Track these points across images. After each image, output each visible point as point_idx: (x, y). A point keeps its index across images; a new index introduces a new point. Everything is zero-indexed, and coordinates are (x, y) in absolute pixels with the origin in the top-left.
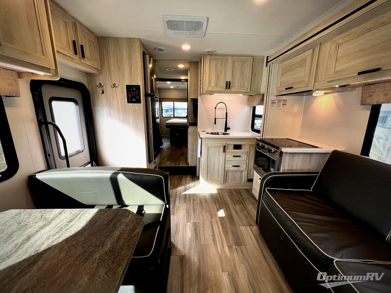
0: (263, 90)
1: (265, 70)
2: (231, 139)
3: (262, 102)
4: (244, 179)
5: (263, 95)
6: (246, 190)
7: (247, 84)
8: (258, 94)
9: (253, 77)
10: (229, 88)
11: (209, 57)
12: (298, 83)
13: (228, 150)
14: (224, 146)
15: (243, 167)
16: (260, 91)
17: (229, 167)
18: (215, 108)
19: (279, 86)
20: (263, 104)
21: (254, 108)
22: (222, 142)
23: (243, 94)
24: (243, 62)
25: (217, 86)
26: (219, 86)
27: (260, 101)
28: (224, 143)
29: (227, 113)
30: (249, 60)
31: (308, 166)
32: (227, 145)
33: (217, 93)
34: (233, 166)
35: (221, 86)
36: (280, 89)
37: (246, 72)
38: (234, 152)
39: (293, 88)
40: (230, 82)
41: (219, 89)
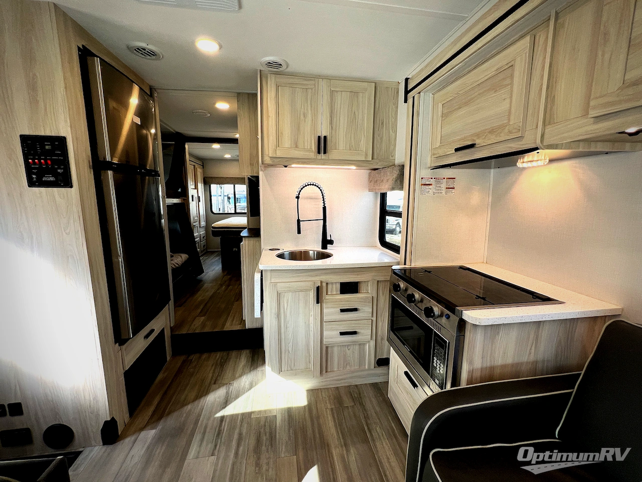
0: (400, 155)
1: (404, 109)
2: (332, 270)
3: (399, 183)
4: (370, 359)
5: (402, 167)
6: (375, 386)
7: (365, 145)
8: (391, 166)
9: (376, 129)
10: (325, 153)
11: (273, 80)
12: (490, 132)
13: (327, 297)
14: (318, 288)
15: (365, 333)
16: (393, 158)
17: (332, 335)
18: (298, 197)
19: (438, 144)
20: (401, 188)
21: (383, 196)
22: (313, 279)
23: (358, 166)
24: (355, 94)
25: (297, 147)
26: (300, 145)
27: (396, 181)
28: (317, 280)
29: (324, 208)
30: (366, 90)
31: (532, 354)
32: (324, 285)
33: (298, 163)
34: (342, 334)
35: (306, 147)
36: (441, 152)
37: (360, 116)
38: (341, 300)
39: (477, 146)
40: (325, 137)
41: (302, 153)
